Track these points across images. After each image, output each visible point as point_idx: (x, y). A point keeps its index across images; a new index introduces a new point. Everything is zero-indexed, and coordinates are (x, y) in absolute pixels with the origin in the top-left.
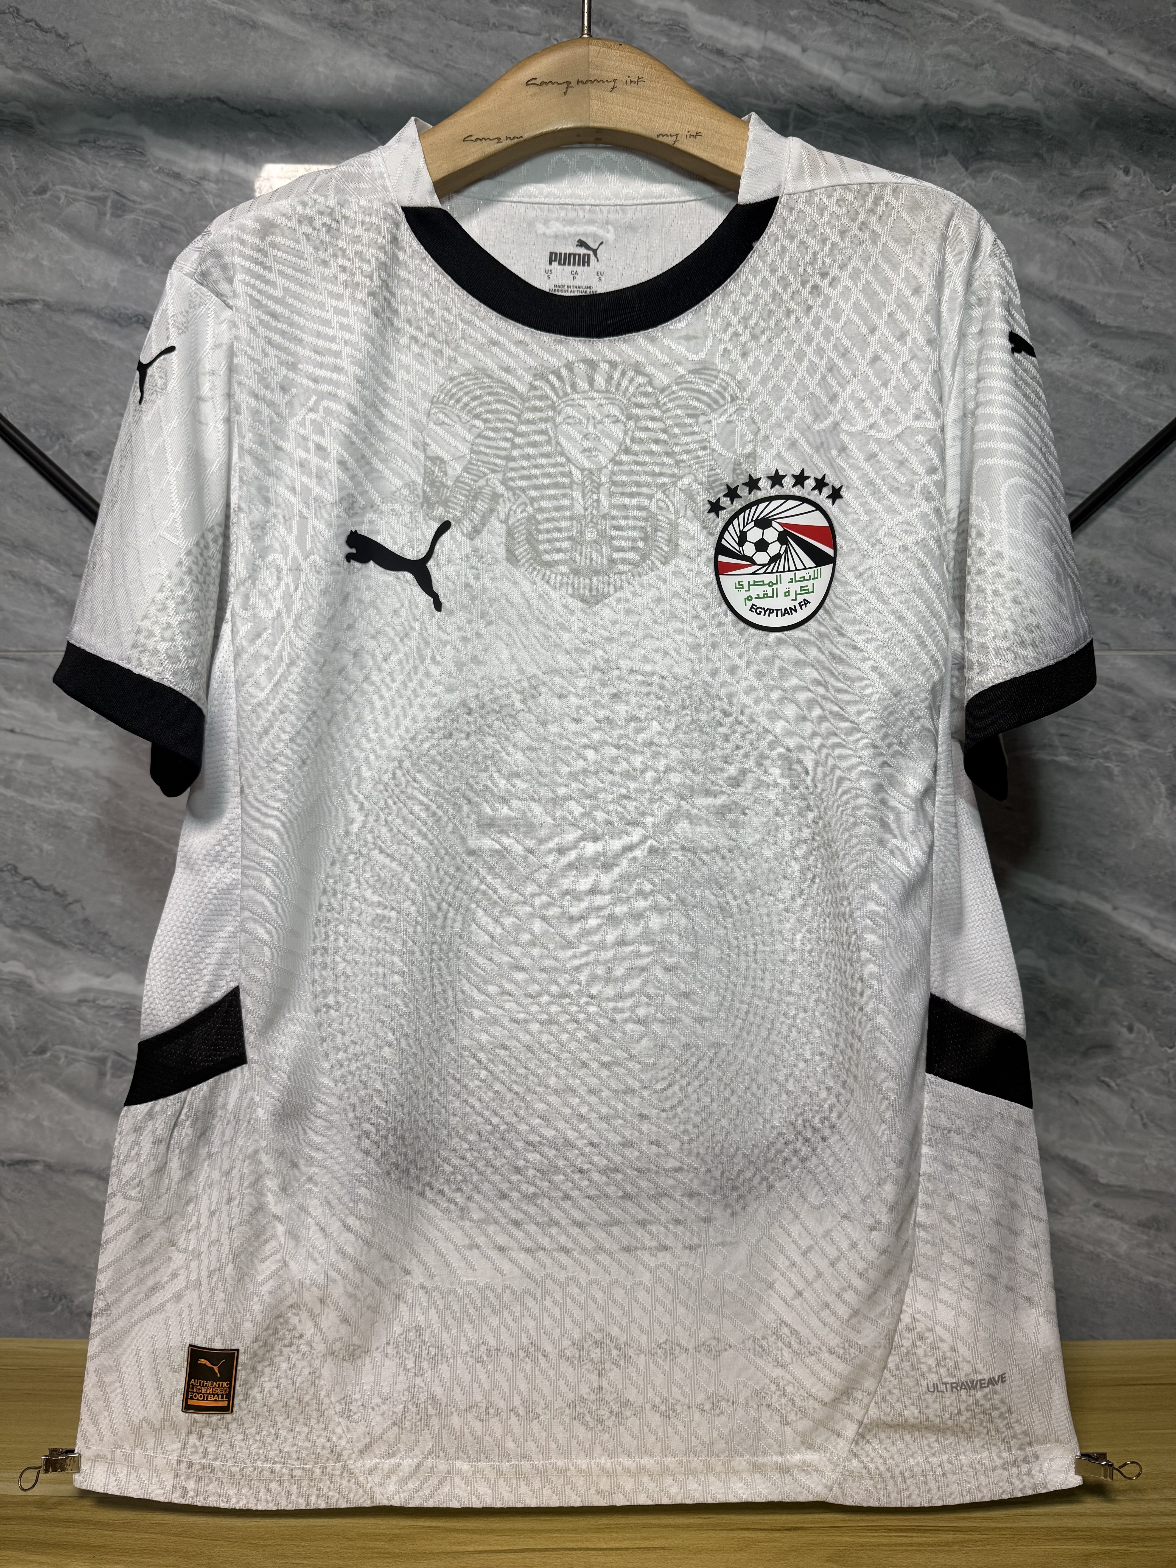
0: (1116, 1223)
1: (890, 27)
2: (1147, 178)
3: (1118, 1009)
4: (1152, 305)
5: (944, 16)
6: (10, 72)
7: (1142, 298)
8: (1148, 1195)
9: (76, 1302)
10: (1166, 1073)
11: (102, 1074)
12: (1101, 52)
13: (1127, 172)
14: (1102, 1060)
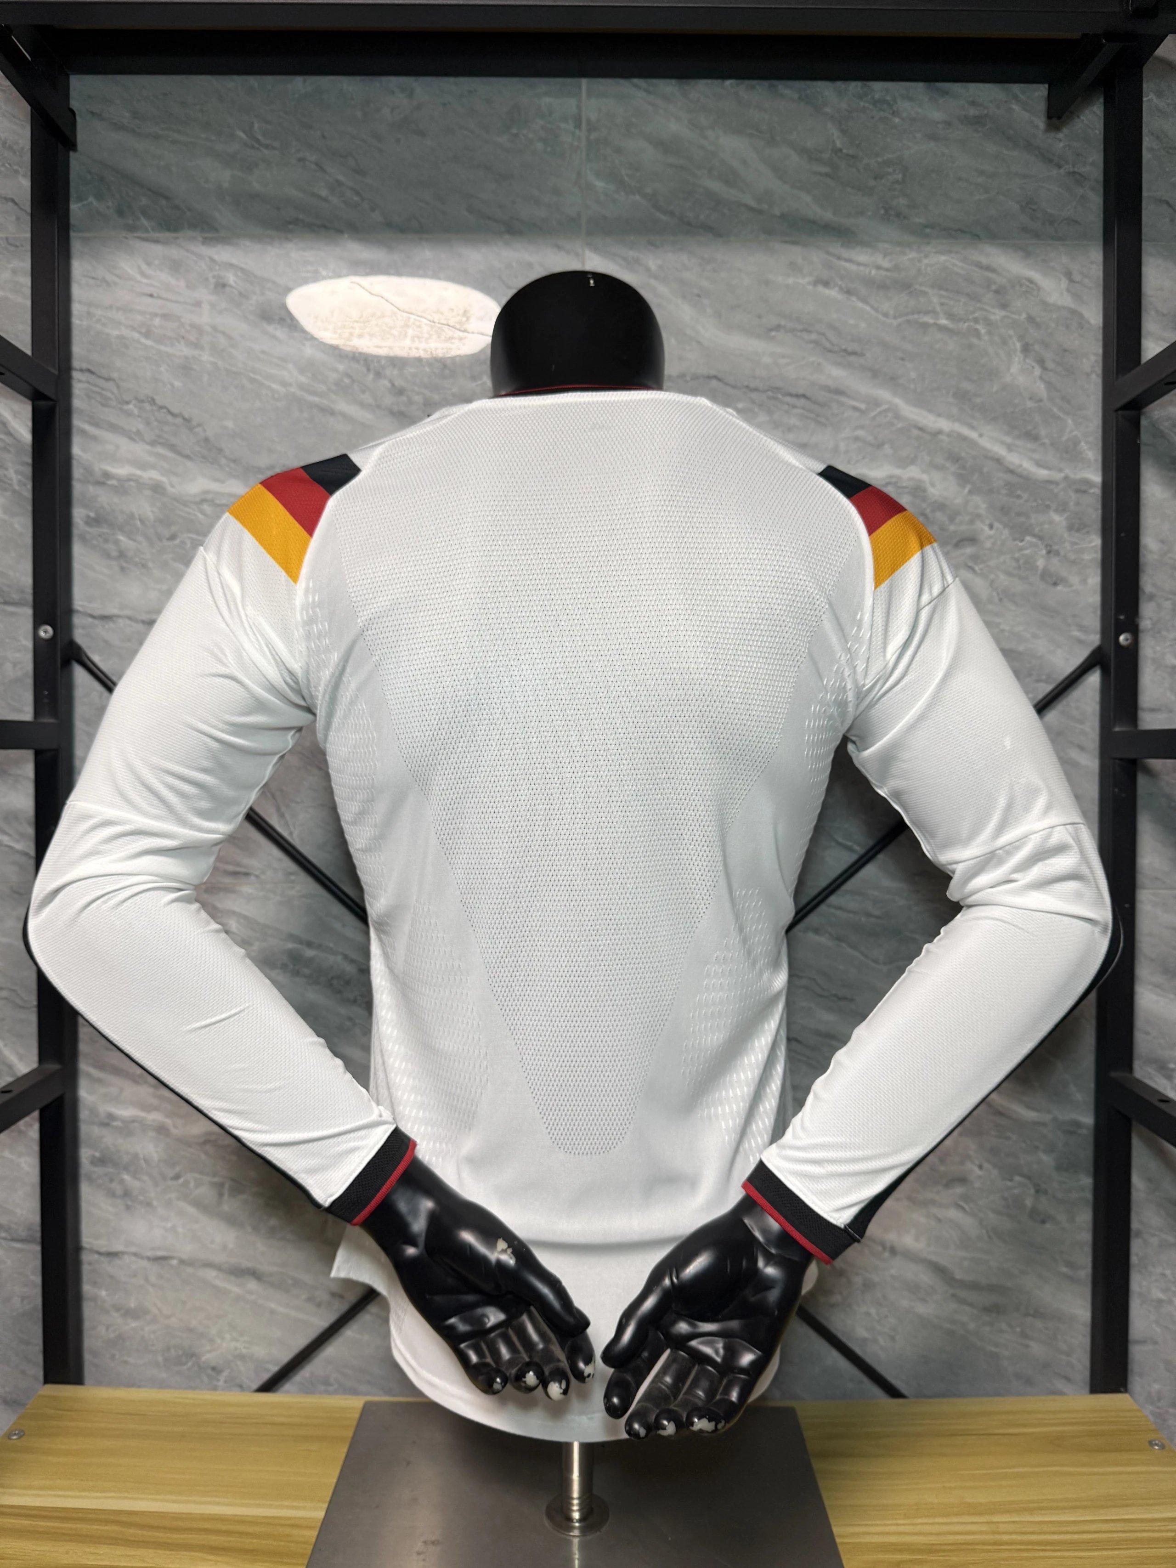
0: (968, 1309)
1: (813, 416)
2: (1006, 532)
3: (972, 1153)
4: (1007, 628)
5: (856, 409)
6: (148, 447)
7: (999, 624)
8: (991, 1288)
9: (203, 1359)
10: (1006, 1199)
11: (221, 1195)
12: (974, 435)
13: (991, 527)
14: (959, 1190)
